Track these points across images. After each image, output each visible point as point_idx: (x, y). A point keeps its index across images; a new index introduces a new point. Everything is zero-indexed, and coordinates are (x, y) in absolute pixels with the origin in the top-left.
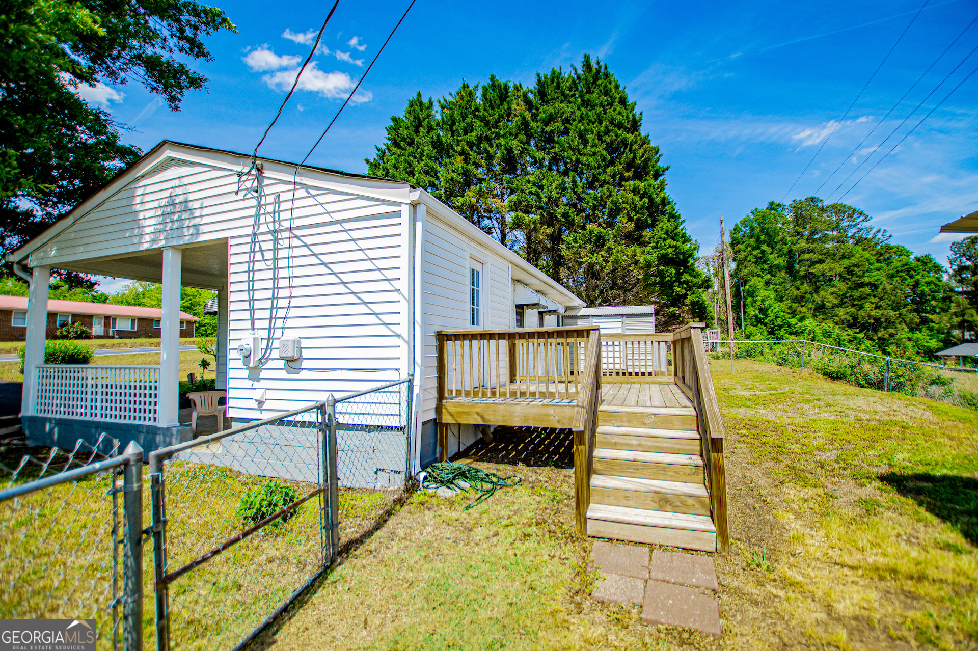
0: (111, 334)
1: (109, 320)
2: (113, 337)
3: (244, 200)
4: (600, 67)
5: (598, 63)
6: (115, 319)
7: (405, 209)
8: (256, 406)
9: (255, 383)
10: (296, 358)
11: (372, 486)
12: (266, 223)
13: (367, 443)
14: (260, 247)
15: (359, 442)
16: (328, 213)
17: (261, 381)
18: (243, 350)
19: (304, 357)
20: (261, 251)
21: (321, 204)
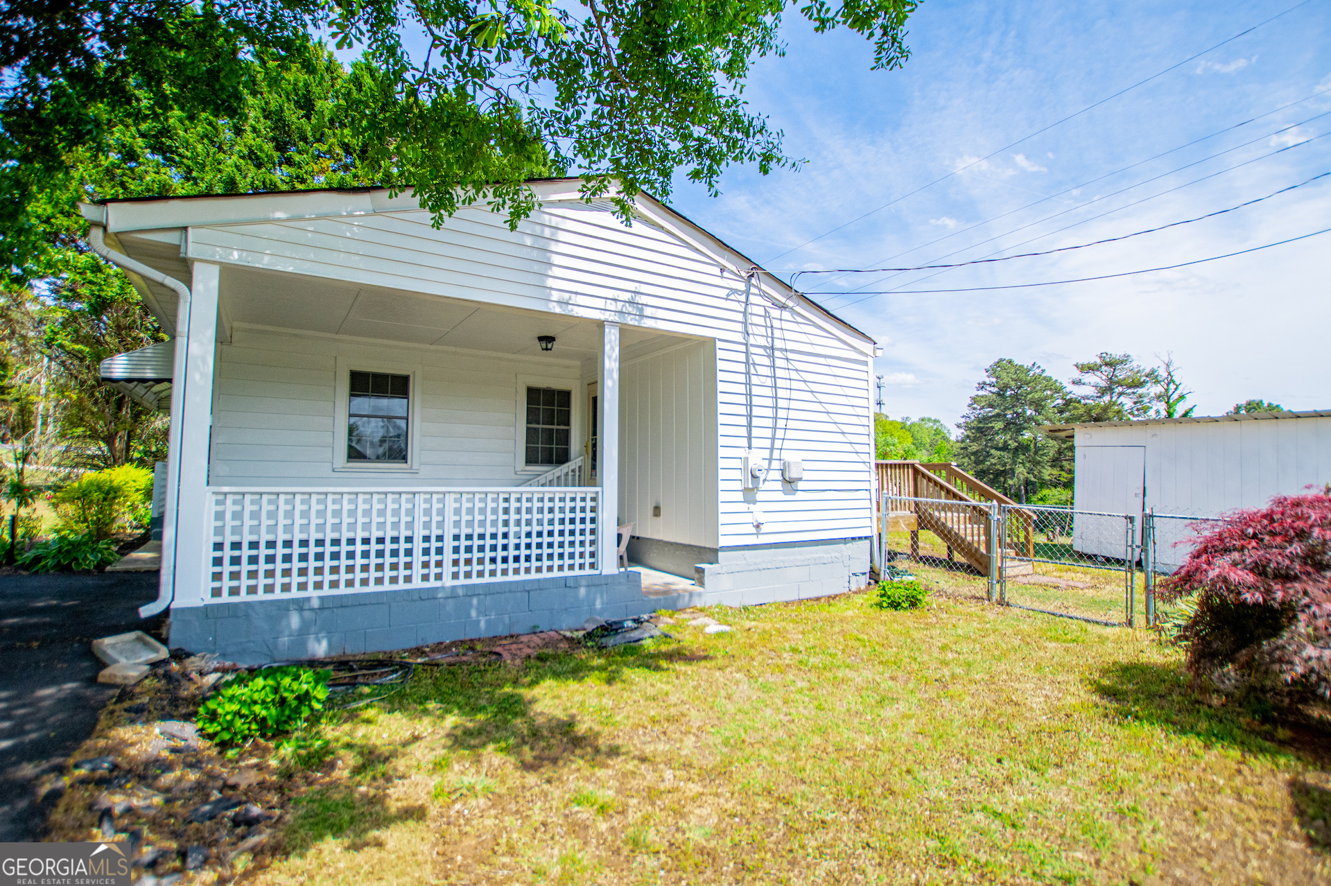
3: (727, 299)
7: (870, 360)
8: (754, 530)
9: (751, 506)
10: (800, 479)
11: (848, 590)
12: (754, 335)
13: (845, 554)
14: (753, 359)
15: (839, 554)
16: (812, 344)
17: (757, 503)
18: (762, 470)
19: (802, 479)
20: (754, 364)
21: (806, 334)
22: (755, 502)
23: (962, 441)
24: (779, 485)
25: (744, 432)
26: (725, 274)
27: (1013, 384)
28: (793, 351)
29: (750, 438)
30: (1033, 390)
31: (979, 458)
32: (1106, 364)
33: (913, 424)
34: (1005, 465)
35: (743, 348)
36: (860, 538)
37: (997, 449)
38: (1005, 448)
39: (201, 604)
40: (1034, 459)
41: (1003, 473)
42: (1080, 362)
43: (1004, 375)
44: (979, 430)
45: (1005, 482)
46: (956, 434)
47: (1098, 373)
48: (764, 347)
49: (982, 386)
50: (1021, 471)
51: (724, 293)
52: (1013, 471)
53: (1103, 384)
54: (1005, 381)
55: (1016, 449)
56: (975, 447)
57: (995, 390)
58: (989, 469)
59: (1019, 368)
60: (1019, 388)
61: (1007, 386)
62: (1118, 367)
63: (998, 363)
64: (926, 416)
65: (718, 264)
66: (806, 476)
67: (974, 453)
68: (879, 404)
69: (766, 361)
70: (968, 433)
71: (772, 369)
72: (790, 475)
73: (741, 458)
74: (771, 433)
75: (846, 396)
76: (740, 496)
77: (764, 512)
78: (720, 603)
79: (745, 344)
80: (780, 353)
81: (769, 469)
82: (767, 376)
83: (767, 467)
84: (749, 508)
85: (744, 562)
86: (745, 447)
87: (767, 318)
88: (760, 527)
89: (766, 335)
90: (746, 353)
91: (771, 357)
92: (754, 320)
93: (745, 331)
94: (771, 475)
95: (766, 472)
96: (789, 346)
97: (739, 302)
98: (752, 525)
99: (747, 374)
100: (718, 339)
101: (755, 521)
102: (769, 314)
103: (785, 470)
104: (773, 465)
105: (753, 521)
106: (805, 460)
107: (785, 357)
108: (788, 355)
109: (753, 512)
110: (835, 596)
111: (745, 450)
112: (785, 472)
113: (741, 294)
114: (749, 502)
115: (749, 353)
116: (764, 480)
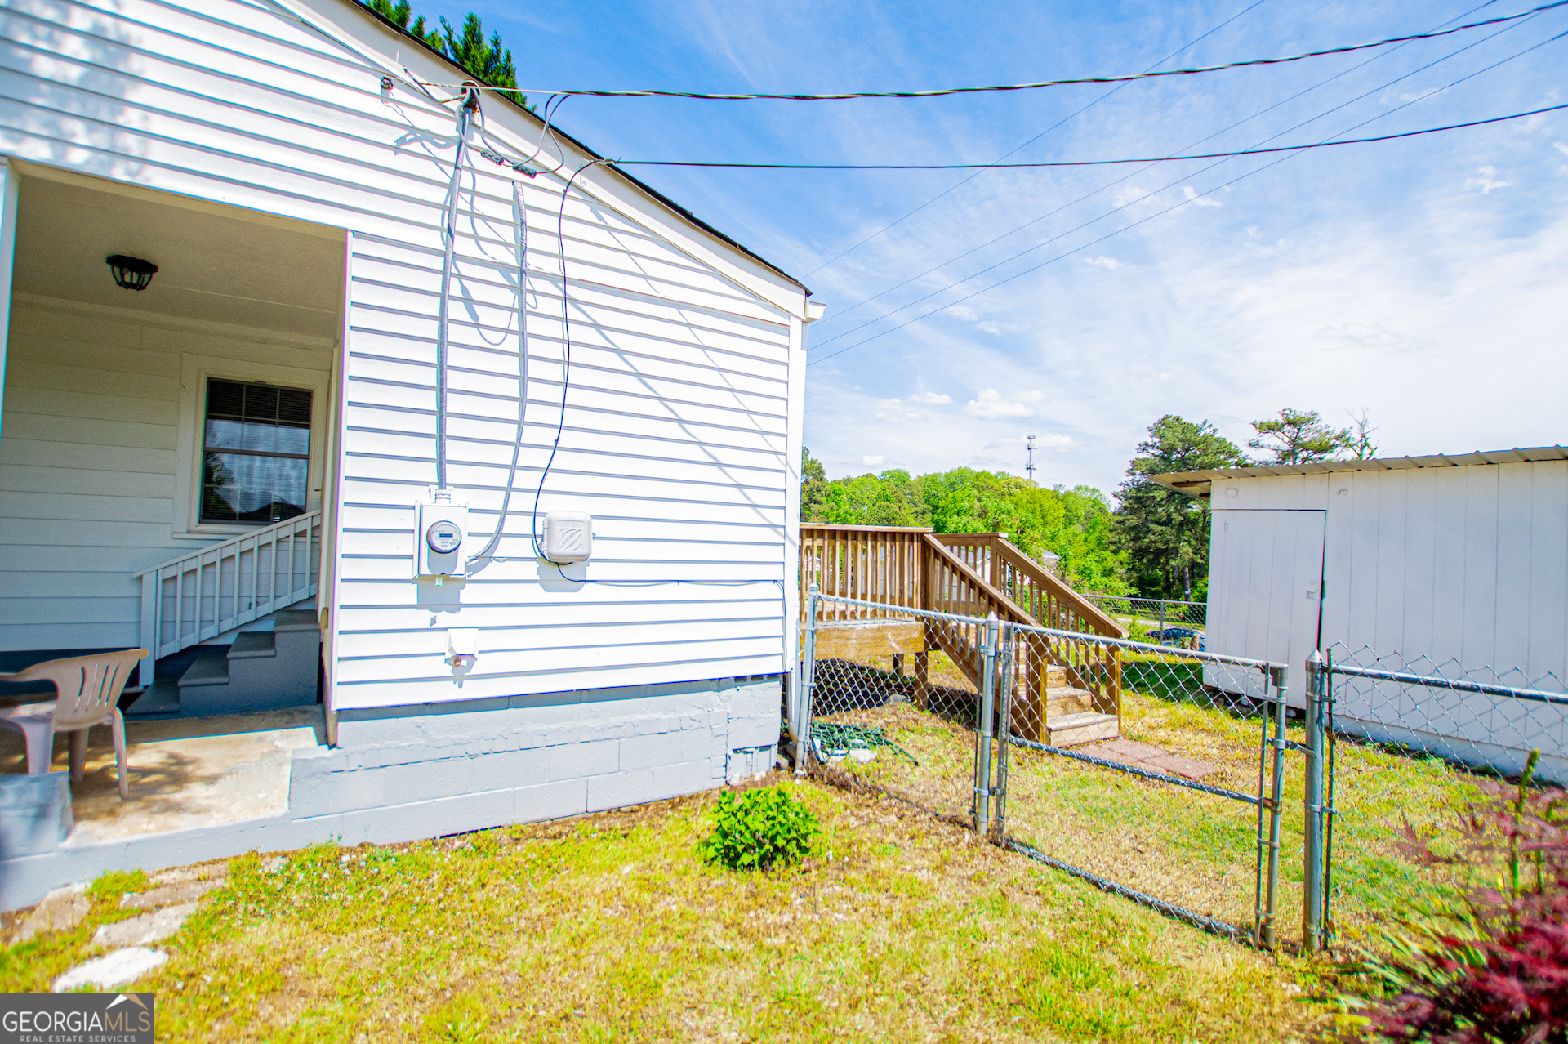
3: (397, 150)
4: (498, 53)
7: (796, 326)
8: (447, 670)
9: (444, 619)
10: (584, 558)
11: (722, 782)
12: (477, 238)
13: (717, 710)
14: (464, 290)
15: (701, 712)
16: (646, 277)
17: (462, 609)
18: (451, 536)
19: (592, 557)
20: (468, 301)
21: (630, 253)
22: (455, 607)
23: (1120, 514)
24: (531, 570)
25: (429, 448)
26: (396, 93)
27: (1179, 445)
28: (582, 284)
29: (441, 462)
30: (1205, 452)
31: (1137, 533)
32: (1289, 423)
33: (1067, 494)
34: (1167, 543)
35: (438, 263)
36: (757, 678)
37: (1158, 523)
38: (1168, 522)
40: (1202, 536)
41: (1165, 552)
42: (1259, 420)
43: (1168, 434)
44: (1138, 500)
45: (1168, 562)
46: (1115, 505)
47: (1280, 434)
48: (504, 268)
49: (1144, 447)
50: (1186, 550)
51: (390, 136)
52: (1176, 550)
53: (1286, 447)
54: (1171, 441)
55: (1181, 524)
56: (1133, 521)
57: (1157, 452)
58: (1148, 548)
59: (1187, 428)
60: (1187, 450)
61: (1172, 449)
62: (1304, 427)
63: (1164, 421)
64: (1083, 484)
65: (371, 66)
66: (598, 550)
67: (1132, 529)
68: (1029, 468)
69: (508, 298)
70: (1125, 504)
71: (515, 315)
72: (559, 547)
73: (414, 507)
74: (505, 455)
75: (732, 390)
76: (410, 594)
77: (481, 628)
78: (335, 839)
79: (444, 254)
80: (548, 283)
81: (499, 534)
82: (507, 331)
83: (493, 529)
84: (434, 621)
85: (422, 741)
86: (427, 484)
87: (516, 204)
88: (464, 662)
89: (513, 242)
90: (444, 273)
91: (520, 290)
92: (481, 205)
93: (446, 226)
94: (505, 548)
95: (488, 540)
96: (573, 271)
97: (435, 160)
98: (442, 658)
99: (442, 320)
100: (357, 234)
101: (451, 649)
102: (521, 197)
103: (542, 536)
104: (512, 525)
105: (445, 650)
106: (593, 517)
107: (561, 294)
108: (572, 291)
109: (446, 629)
110: (682, 801)
111: (426, 489)
112: (542, 541)
113: (442, 143)
114: (435, 607)
115: (453, 275)
116: (485, 558)
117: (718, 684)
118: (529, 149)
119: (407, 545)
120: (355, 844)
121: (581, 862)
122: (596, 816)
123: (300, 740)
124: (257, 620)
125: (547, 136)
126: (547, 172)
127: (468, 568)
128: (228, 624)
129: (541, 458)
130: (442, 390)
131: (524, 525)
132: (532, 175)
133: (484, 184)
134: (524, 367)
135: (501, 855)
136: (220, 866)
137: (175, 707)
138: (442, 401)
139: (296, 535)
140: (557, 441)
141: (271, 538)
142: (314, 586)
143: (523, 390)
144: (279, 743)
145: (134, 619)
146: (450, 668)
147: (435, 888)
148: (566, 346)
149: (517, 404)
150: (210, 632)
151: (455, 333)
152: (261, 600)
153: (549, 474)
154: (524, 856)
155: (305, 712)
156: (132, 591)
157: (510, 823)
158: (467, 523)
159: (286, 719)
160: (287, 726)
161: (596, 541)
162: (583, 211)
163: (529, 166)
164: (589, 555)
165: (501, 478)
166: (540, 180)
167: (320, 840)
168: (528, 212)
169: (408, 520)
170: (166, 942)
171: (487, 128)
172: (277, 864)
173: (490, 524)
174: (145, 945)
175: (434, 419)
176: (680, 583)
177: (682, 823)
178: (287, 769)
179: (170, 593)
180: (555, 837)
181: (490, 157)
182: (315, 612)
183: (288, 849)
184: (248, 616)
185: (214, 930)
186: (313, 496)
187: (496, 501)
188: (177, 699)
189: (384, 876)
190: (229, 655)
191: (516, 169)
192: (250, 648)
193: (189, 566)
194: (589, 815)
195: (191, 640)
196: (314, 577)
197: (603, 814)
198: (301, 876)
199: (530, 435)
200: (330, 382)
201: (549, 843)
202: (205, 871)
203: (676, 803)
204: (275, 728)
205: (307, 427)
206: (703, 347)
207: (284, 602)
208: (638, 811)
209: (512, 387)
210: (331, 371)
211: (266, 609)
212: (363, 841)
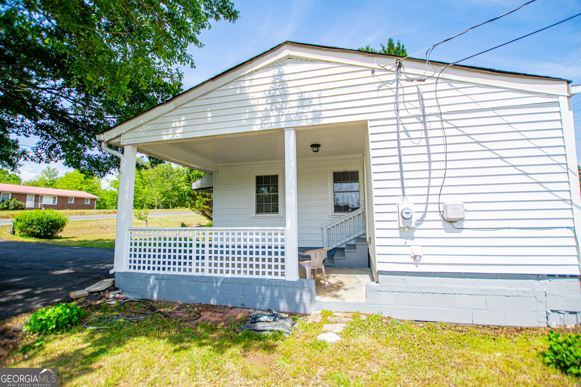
0: (39, 207)
1: (38, 197)
2: (41, 209)
3: (378, 90)
4: (399, 46)
5: (399, 44)
6: (42, 197)
7: (564, 100)
8: (412, 261)
9: (409, 242)
10: (462, 220)
11: (546, 325)
12: (406, 109)
13: (538, 289)
14: (404, 128)
15: (528, 289)
16: (476, 102)
17: (415, 239)
18: (409, 213)
19: (465, 219)
20: (406, 131)
21: (466, 95)
22: (413, 238)
24: (440, 224)
25: (398, 184)
26: (376, 73)
28: (448, 113)
29: (403, 188)
35: (395, 122)
39: (123, 271)
48: (417, 116)
51: (375, 87)
65: (368, 68)
66: (467, 216)
69: (420, 126)
71: (423, 132)
72: (451, 215)
73: (396, 204)
74: (425, 183)
75: (528, 139)
76: (397, 233)
77: (422, 246)
78: (380, 313)
79: (396, 118)
80: (434, 117)
81: (426, 212)
82: (421, 138)
83: (424, 210)
84: (406, 243)
85: (405, 285)
86: (399, 196)
87: (419, 93)
88: (418, 258)
89: (419, 106)
90: (397, 124)
91: (424, 122)
92: (407, 98)
93: (396, 109)
94: (428, 216)
95: (422, 214)
96: (443, 109)
97: (390, 89)
98: (410, 256)
99: (398, 140)
100: (370, 120)
101: (413, 253)
102: (420, 90)
103: (443, 211)
104: (430, 208)
105: (411, 253)
106: (464, 203)
107: (440, 119)
108: (444, 117)
109: (410, 246)
110: (521, 329)
111: (399, 197)
112: (443, 213)
113: (391, 82)
114: (406, 238)
115: (400, 124)
116: (421, 220)
117: (538, 277)
118: (422, 72)
119: (394, 217)
120: (387, 317)
121: (474, 345)
122: (477, 326)
123: (365, 279)
124: (350, 240)
125: (429, 65)
126: (429, 77)
127: (416, 224)
128: (343, 242)
129: (439, 182)
130: (401, 163)
131: (435, 208)
132: (424, 81)
133: (407, 91)
134: (428, 149)
135: (438, 333)
136: (350, 314)
137: (333, 265)
138: (401, 167)
139: (358, 215)
140: (445, 175)
141: (352, 216)
142: (364, 230)
143: (429, 158)
144: (361, 279)
145: (322, 240)
146: (413, 260)
147: (416, 339)
148: (444, 138)
149: (427, 163)
150: (339, 244)
151: (403, 143)
152: (351, 235)
153: (443, 188)
154: (449, 336)
155: (366, 270)
156: (320, 232)
157: (440, 321)
158: (414, 208)
159: (361, 271)
160: (361, 274)
161: (466, 212)
162: (445, 86)
163: (423, 78)
164: (464, 218)
165: (425, 191)
166: (427, 81)
167: (376, 312)
168: (424, 94)
169: (394, 208)
170: (340, 333)
171: (406, 71)
172: (364, 318)
173: (422, 208)
174: (334, 333)
175: (399, 174)
176: (510, 229)
177: (525, 340)
178: (364, 288)
179: (329, 233)
180: (460, 331)
181: (409, 81)
182: (366, 239)
183: (367, 313)
184: (348, 240)
185: (351, 334)
186: (362, 203)
187: (424, 199)
188: (333, 262)
189: (397, 330)
190: (345, 251)
191: (418, 81)
192: (349, 249)
193: (333, 225)
194: (474, 326)
195: (335, 246)
196: (364, 228)
197: (481, 327)
198: (372, 323)
199: (434, 174)
200: (363, 167)
201: (458, 334)
202: (346, 315)
203: (520, 330)
204: (358, 274)
205: (358, 182)
206: (509, 124)
207: (356, 236)
208: (498, 329)
209: (425, 158)
210: (363, 164)
211: (352, 237)
212: (389, 316)
